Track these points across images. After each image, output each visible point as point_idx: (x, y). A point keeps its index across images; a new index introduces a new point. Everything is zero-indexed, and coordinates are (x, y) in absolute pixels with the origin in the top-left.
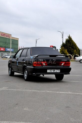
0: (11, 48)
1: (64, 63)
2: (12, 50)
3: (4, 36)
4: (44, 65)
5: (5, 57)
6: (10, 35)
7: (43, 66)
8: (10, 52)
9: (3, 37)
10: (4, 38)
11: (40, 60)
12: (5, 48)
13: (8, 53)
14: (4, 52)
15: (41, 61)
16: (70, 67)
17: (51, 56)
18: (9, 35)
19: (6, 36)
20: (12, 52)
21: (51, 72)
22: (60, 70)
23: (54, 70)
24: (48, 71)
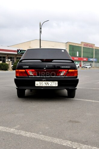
0: (94, 58)
1: (65, 72)
2: (95, 60)
4: (31, 74)
7: (30, 77)
8: (93, 62)
9: (86, 47)
10: (87, 49)
12: (88, 58)
13: (91, 63)
14: (87, 62)
18: (92, 45)
19: (90, 46)
20: (95, 62)
21: (41, 86)
22: (57, 82)
23: (47, 82)
24: (37, 84)
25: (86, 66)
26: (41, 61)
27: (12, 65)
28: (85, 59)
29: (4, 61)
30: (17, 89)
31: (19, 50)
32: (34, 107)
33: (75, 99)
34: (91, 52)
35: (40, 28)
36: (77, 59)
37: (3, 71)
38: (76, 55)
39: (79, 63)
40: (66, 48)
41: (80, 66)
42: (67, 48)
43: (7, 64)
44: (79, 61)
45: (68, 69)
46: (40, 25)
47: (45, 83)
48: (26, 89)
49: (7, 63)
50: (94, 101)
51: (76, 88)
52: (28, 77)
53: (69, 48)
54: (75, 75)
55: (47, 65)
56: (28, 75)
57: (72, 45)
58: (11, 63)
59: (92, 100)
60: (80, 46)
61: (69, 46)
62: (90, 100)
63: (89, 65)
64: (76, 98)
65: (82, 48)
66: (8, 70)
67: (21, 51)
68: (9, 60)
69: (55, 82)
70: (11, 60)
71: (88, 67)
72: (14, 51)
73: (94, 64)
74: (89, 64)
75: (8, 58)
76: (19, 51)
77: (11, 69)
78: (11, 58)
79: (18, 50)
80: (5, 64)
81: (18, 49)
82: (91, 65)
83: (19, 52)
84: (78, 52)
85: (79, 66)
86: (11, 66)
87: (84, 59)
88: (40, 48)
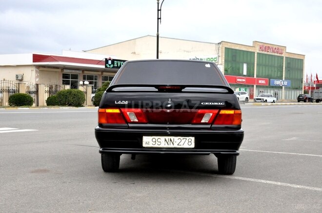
0: (284, 78)
1: (211, 114)
2: (286, 83)
3: (268, 52)
5: (260, 99)
6: (283, 48)
7: (130, 125)
8: (281, 87)
9: (266, 53)
10: (267, 56)
11: (119, 103)
12: (269, 78)
13: (276, 90)
14: (267, 87)
15: (123, 106)
16: (241, 129)
17: (161, 89)
18: (280, 49)
19: (273, 52)
20: (287, 88)
21: (156, 146)
22: (193, 139)
23: (170, 137)
24: (146, 143)
25: (265, 98)
26: (157, 90)
27: (94, 95)
28: (262, 82)
29: (74, 85)
30: (100, 152)
31: (110, 59)
32: (138, 195)
33: (236, 178)
34: (276, 65)
35: (158, 10)
36: (244, 80)
37: (71, 108)
38: (241, 72)
39: (248, 90)
40: (219, 56)
41: (251, 96)
42: (220, 54)
43: (81, 92)
44: (248, 86)
45: (220, 108)
46: (158, 3)
47: (166, 140)
48: (121, 154)
49: (81, 88)
50: (279, 184)
51: (237, 152)
52: (126, 125)
53: (224, 56)
54: (236, 123)
55: (170, 100)
56: (127, 121)
57: (233, 48)
58: (90, 89)
59: (276, 181)
60: (250, 50)
61: (224, 50)
62: (270, 180)
63: (271, 96)
64: (237, 176)
65: (256, 55)
66: (82, 106)
67: (113, 61)
68: (87, 82)
69: (188, 138)
70: (90, 83)
71: (270, 99)
72: (99, 62)
73: (283, 93)
74: (272, 92)
75: (84, 79)
76: (110, 62)
77: (91, 103)
78: (90, 78)
79: (106, 59)
80: (77, 92)
81: (108, 58)
82: (276, 95)
83: (110, 65)
84: (245, 66)
85: (248, 97)
86: (90, 96)
87: (260, 82)
88: (158, 58)
